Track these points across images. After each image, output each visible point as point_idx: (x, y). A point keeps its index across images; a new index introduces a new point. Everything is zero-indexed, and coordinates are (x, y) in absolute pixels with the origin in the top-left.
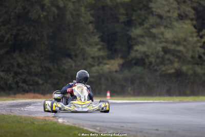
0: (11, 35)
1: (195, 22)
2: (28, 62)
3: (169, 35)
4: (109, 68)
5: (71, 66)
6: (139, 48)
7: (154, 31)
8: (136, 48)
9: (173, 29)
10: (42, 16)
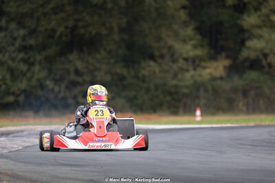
0: (66, 28)
2: (91, 67)
4: (211, 74)
5: (154, 72)
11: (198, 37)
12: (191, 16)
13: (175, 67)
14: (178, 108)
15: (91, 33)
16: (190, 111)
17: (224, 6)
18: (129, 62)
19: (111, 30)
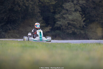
1: (81, 13)
3: (70, 17)
6: (58, 23)
7: (64, 16)
8: (57, 23)
9: (72, 15)
10: (19, 10)
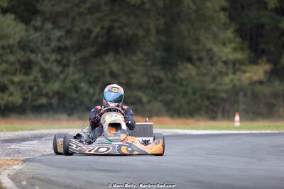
0: (102, 28)
2: (127, 69)
4: (250, 78)
11: (239, 40)
12: (231, 18)
13: (214, 70)
14: (216, 113)
15: (127, 34)
16: (229, 116)
17: (266, 8)
18: (167, 64)
19: (148, 31)
